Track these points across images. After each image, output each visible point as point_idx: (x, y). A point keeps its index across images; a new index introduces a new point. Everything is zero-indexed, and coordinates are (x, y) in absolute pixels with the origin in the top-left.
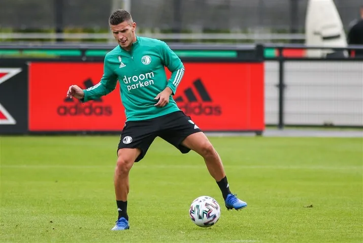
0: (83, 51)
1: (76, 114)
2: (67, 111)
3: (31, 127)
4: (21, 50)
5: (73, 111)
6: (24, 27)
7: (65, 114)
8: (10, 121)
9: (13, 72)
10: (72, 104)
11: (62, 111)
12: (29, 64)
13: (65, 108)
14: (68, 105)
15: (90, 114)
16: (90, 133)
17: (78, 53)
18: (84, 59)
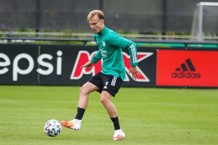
0: (186, 44)
1: (181, 77)
2: (177, 76)
3: (157, 83)
4: (151, 43)
5: (180, 75)
6: (145, 31)
7: (176, 77)
8: (147, 80)
9: (149, 54)
10: (180, 72)
11: (174, 75)
12: (157, 50)
13: (176, 74)
14: (178, 72)
15: (189, 77)
16: (188, 88)
17: (183, 45)
18: (187, 48)
